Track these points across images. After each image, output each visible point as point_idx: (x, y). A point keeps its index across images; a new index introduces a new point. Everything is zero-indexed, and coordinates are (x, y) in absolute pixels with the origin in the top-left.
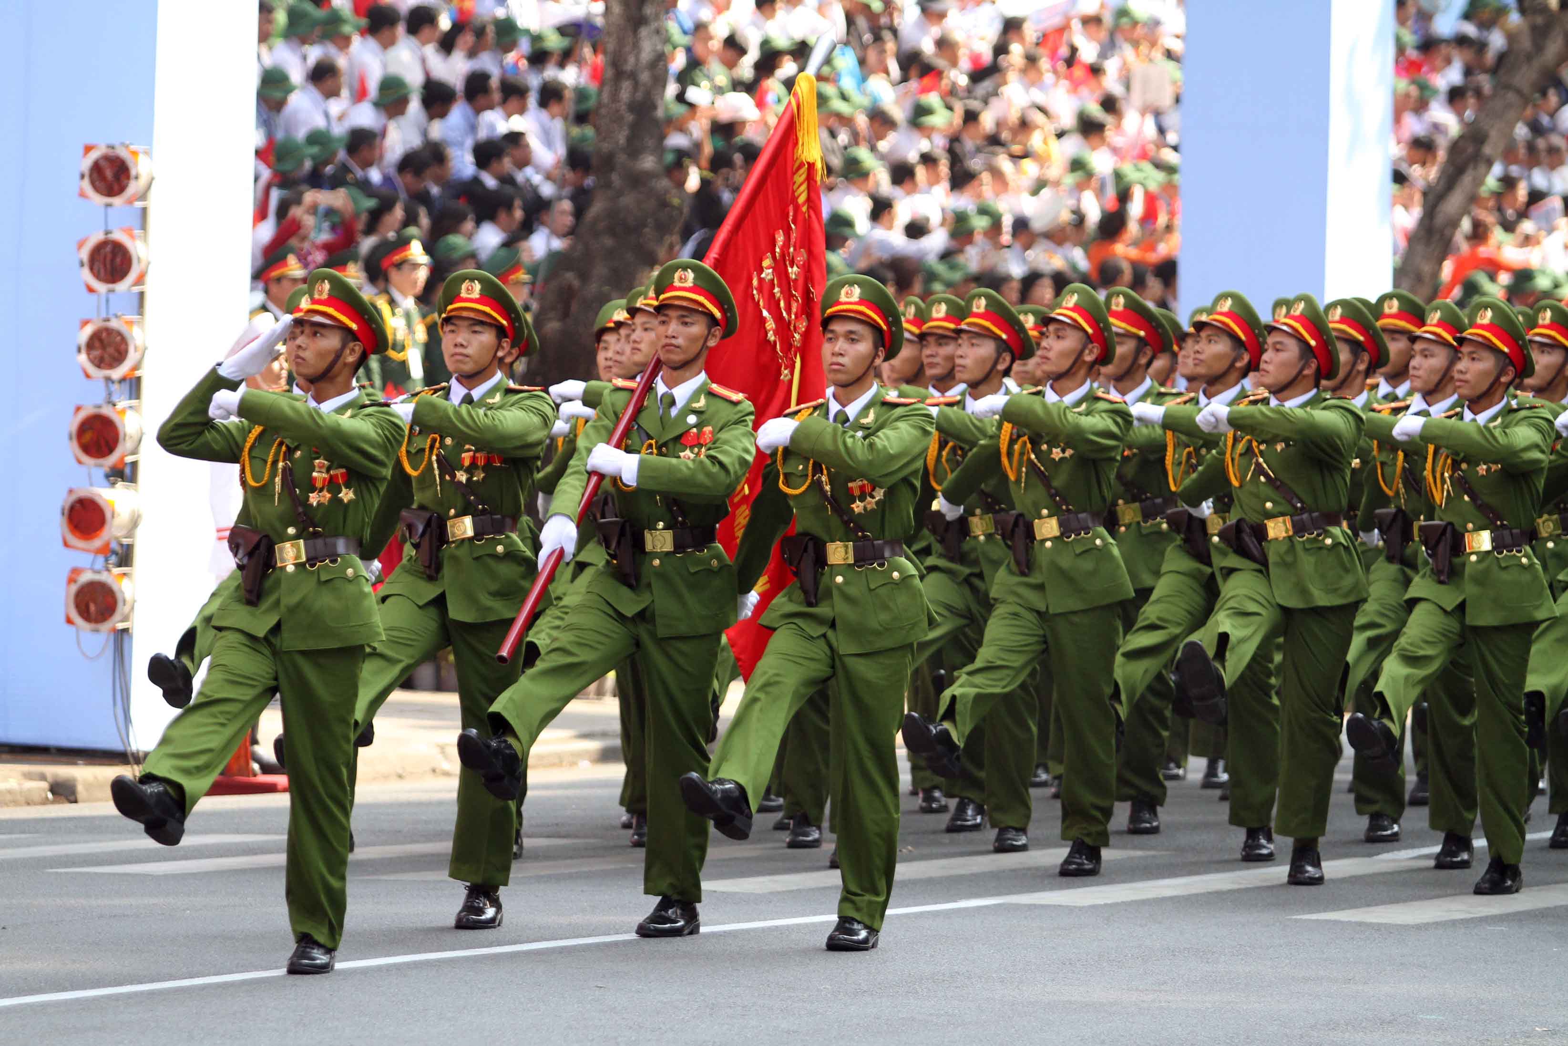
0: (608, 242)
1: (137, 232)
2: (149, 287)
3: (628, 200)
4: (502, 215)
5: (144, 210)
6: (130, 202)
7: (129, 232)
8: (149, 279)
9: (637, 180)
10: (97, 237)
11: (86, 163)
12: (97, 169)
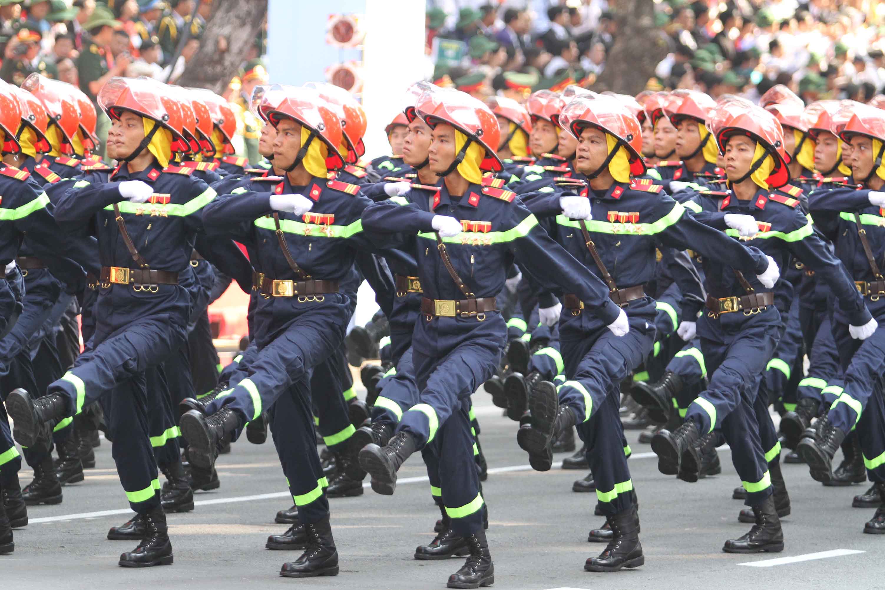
0: (623, 66)
1: (359, 62)
2: (363, 95)
3: (635, 43)
4: (565, 53)
5: (362, 52)
6: (355, 45)
7: (354, 62)
8: (364, 89)
9: (640, 31)
10: (336, 66)
11: (330, 25)
12: (336, 30)
